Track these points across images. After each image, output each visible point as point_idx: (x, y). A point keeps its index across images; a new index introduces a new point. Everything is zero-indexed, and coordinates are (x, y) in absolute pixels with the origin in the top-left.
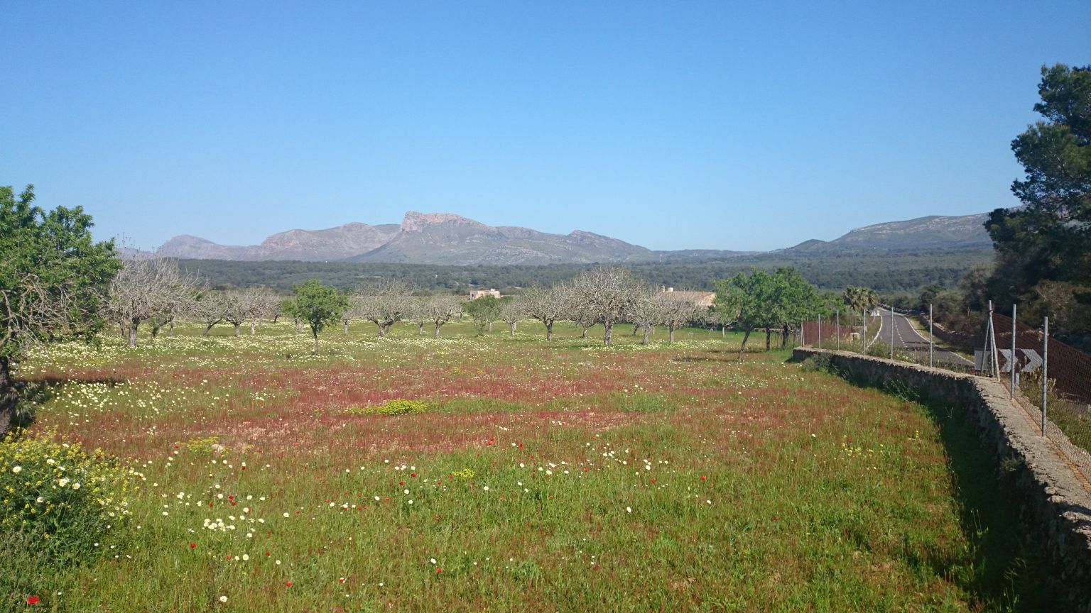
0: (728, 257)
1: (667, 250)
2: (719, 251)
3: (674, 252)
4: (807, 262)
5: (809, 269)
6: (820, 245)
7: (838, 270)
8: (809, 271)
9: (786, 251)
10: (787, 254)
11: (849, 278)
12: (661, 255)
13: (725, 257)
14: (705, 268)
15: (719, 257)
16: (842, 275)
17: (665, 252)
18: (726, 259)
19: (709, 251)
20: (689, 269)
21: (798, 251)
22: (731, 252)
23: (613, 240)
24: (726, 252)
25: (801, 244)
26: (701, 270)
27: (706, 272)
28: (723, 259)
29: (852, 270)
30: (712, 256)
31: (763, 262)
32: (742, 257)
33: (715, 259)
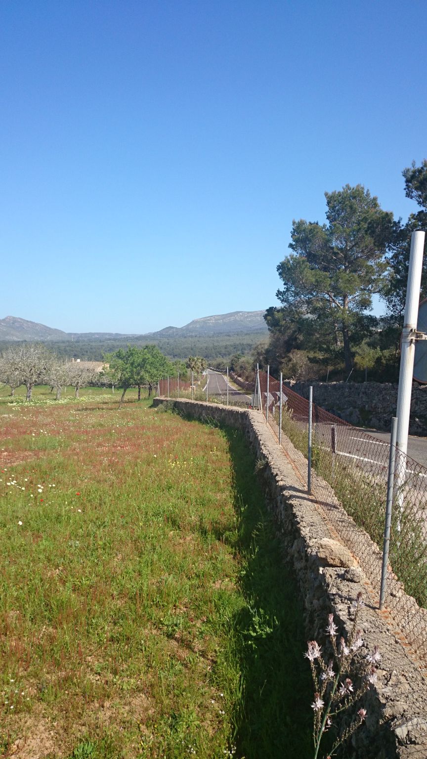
0: (118, 338)
1: (77, 333)
2: (112, 334)
3: (82, 334)
4: (167, 341)
5: (168, 345)
6: (174, 330)
7: (185, 346)
8: (168, 347)
9: (154, 334)
10: (155, 336)
11: (191, 351)
12: (73, 336)
13: (116, 338)
14: (103, 346)
15: (113, 338)
16: (187, 349)
17: (75, 334)
18: (117, 339)
19: (106, 334)
20: (91, 346)
21: (161, 334)
22: (120, 335)
23: (37, 324)
24: (117, 334)
25: (164, 329)
26: (100, 347)
27: (104, 348)
28: (115, 340)
29: (193, 345)
30: (107, 337)
31: (140, 341)
32: (127, 338)
33: (110, 339)
